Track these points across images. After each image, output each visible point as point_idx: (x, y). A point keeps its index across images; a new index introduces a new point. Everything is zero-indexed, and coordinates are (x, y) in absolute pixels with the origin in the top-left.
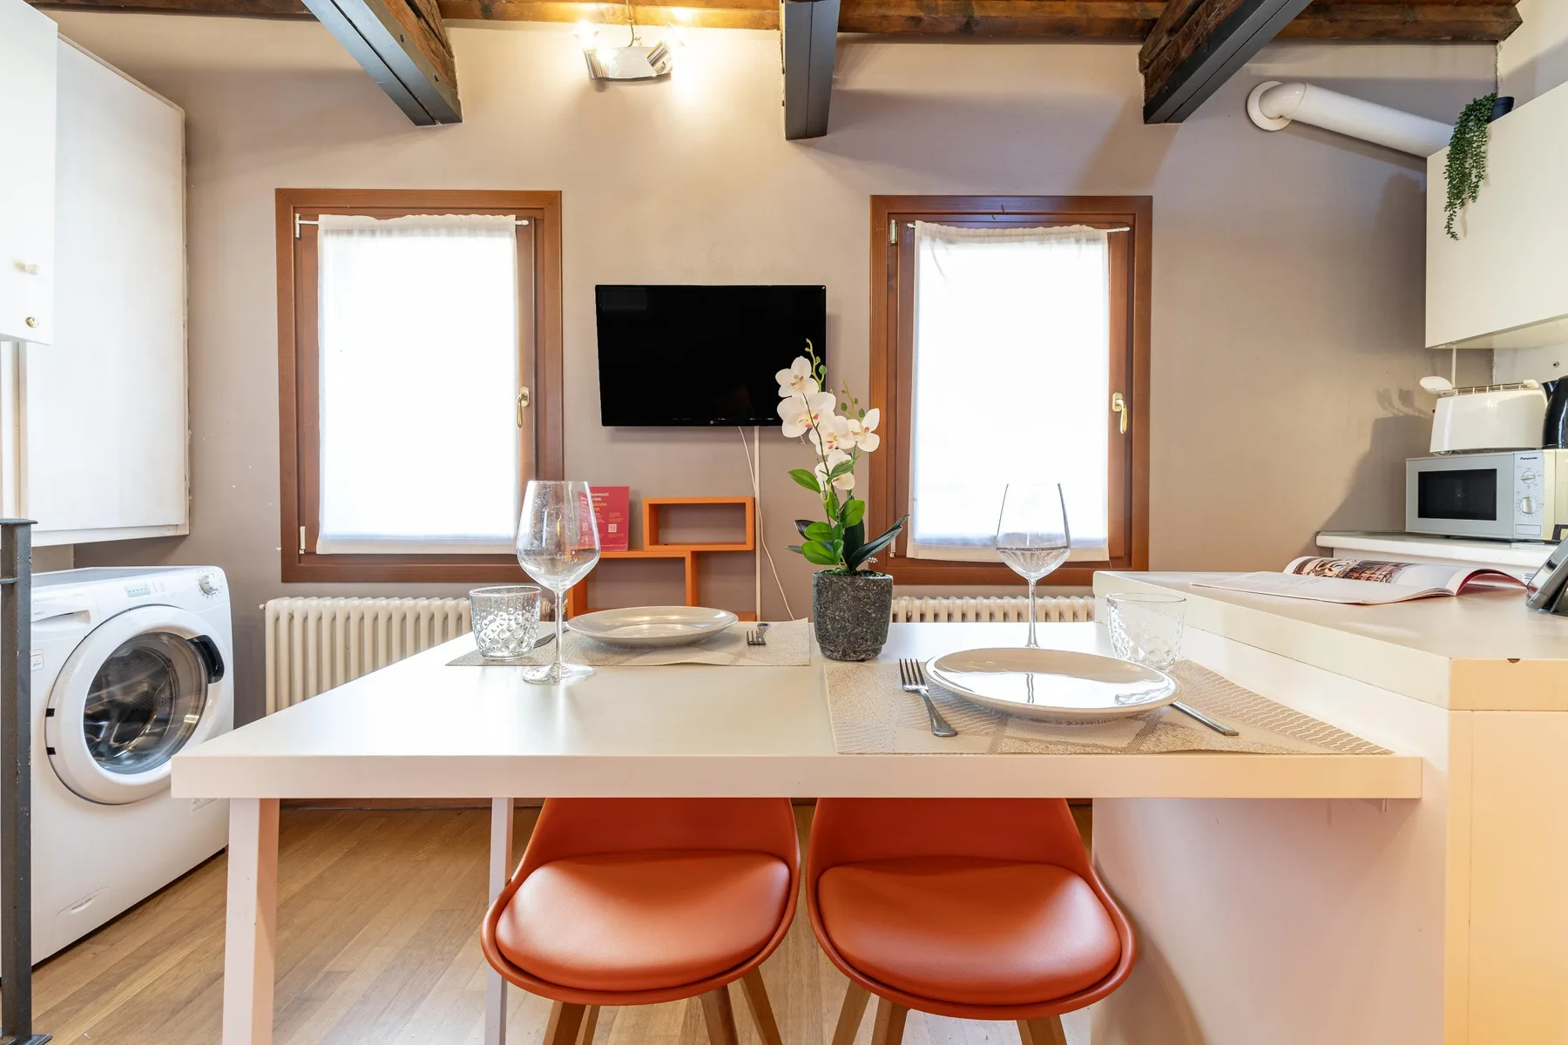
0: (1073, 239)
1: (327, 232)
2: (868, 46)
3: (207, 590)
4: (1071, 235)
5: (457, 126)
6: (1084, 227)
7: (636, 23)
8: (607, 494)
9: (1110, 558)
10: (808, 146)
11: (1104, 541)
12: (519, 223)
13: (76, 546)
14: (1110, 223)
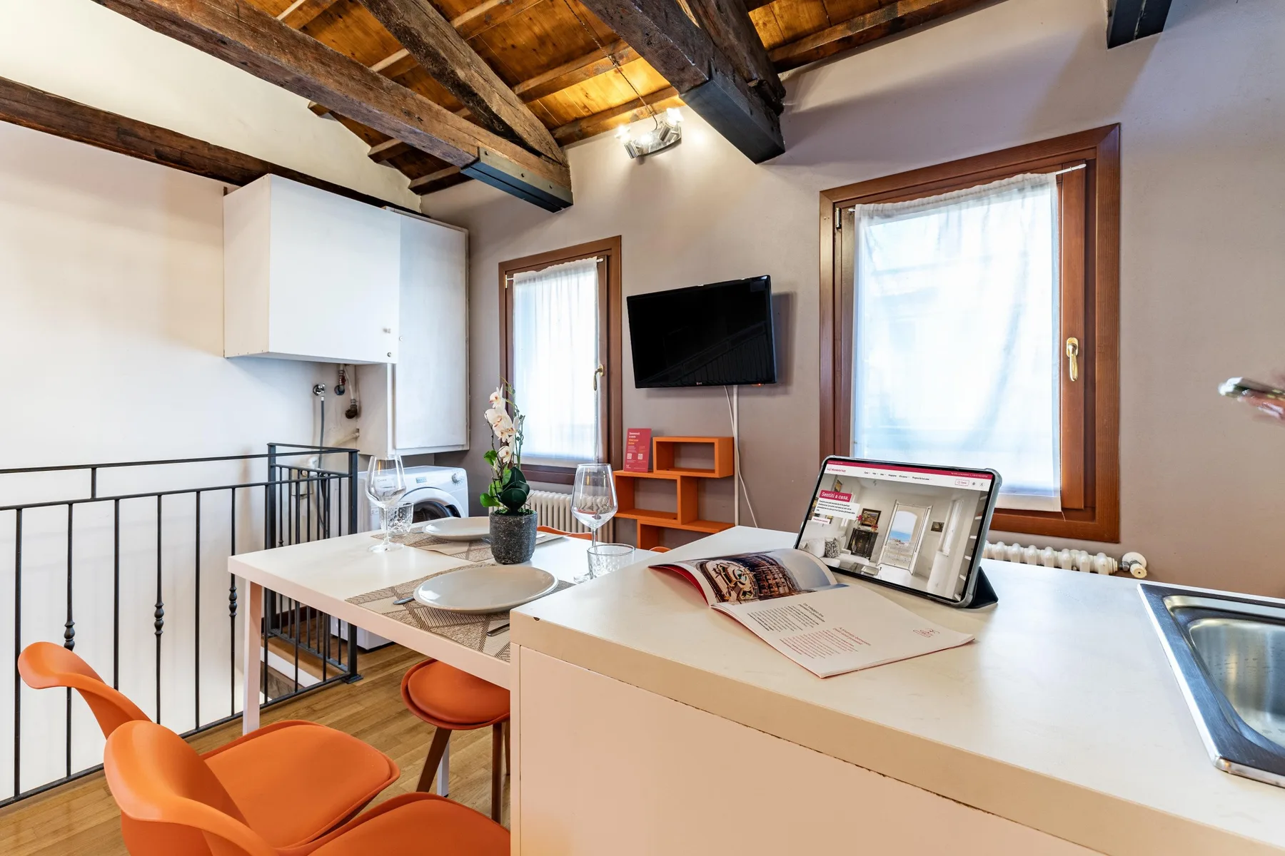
0: (1016, 190)
1: (517, 283)
2: (816, 71)
3: (455, 481)
4: (1012, 185)
5: (572, 207)
6: (1029, 175)
7: (656, 114)
8: (639, 434)
9: (1063, 509)
10: (773, 164)
11: (1055, 491)
12: (598, 261)
13: (435, 454)
14: (1062, 164)
